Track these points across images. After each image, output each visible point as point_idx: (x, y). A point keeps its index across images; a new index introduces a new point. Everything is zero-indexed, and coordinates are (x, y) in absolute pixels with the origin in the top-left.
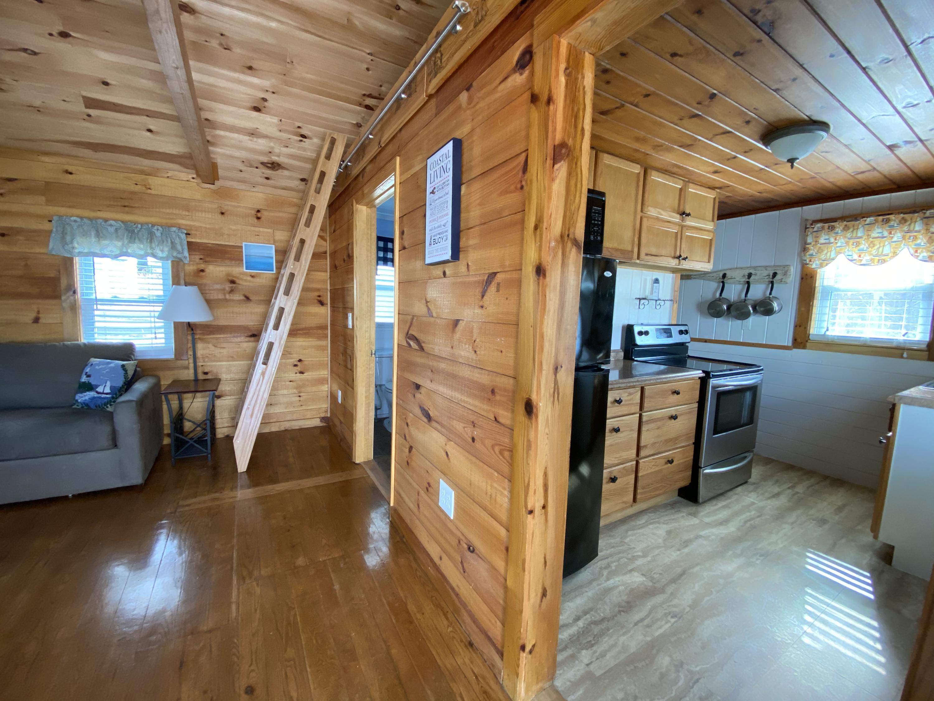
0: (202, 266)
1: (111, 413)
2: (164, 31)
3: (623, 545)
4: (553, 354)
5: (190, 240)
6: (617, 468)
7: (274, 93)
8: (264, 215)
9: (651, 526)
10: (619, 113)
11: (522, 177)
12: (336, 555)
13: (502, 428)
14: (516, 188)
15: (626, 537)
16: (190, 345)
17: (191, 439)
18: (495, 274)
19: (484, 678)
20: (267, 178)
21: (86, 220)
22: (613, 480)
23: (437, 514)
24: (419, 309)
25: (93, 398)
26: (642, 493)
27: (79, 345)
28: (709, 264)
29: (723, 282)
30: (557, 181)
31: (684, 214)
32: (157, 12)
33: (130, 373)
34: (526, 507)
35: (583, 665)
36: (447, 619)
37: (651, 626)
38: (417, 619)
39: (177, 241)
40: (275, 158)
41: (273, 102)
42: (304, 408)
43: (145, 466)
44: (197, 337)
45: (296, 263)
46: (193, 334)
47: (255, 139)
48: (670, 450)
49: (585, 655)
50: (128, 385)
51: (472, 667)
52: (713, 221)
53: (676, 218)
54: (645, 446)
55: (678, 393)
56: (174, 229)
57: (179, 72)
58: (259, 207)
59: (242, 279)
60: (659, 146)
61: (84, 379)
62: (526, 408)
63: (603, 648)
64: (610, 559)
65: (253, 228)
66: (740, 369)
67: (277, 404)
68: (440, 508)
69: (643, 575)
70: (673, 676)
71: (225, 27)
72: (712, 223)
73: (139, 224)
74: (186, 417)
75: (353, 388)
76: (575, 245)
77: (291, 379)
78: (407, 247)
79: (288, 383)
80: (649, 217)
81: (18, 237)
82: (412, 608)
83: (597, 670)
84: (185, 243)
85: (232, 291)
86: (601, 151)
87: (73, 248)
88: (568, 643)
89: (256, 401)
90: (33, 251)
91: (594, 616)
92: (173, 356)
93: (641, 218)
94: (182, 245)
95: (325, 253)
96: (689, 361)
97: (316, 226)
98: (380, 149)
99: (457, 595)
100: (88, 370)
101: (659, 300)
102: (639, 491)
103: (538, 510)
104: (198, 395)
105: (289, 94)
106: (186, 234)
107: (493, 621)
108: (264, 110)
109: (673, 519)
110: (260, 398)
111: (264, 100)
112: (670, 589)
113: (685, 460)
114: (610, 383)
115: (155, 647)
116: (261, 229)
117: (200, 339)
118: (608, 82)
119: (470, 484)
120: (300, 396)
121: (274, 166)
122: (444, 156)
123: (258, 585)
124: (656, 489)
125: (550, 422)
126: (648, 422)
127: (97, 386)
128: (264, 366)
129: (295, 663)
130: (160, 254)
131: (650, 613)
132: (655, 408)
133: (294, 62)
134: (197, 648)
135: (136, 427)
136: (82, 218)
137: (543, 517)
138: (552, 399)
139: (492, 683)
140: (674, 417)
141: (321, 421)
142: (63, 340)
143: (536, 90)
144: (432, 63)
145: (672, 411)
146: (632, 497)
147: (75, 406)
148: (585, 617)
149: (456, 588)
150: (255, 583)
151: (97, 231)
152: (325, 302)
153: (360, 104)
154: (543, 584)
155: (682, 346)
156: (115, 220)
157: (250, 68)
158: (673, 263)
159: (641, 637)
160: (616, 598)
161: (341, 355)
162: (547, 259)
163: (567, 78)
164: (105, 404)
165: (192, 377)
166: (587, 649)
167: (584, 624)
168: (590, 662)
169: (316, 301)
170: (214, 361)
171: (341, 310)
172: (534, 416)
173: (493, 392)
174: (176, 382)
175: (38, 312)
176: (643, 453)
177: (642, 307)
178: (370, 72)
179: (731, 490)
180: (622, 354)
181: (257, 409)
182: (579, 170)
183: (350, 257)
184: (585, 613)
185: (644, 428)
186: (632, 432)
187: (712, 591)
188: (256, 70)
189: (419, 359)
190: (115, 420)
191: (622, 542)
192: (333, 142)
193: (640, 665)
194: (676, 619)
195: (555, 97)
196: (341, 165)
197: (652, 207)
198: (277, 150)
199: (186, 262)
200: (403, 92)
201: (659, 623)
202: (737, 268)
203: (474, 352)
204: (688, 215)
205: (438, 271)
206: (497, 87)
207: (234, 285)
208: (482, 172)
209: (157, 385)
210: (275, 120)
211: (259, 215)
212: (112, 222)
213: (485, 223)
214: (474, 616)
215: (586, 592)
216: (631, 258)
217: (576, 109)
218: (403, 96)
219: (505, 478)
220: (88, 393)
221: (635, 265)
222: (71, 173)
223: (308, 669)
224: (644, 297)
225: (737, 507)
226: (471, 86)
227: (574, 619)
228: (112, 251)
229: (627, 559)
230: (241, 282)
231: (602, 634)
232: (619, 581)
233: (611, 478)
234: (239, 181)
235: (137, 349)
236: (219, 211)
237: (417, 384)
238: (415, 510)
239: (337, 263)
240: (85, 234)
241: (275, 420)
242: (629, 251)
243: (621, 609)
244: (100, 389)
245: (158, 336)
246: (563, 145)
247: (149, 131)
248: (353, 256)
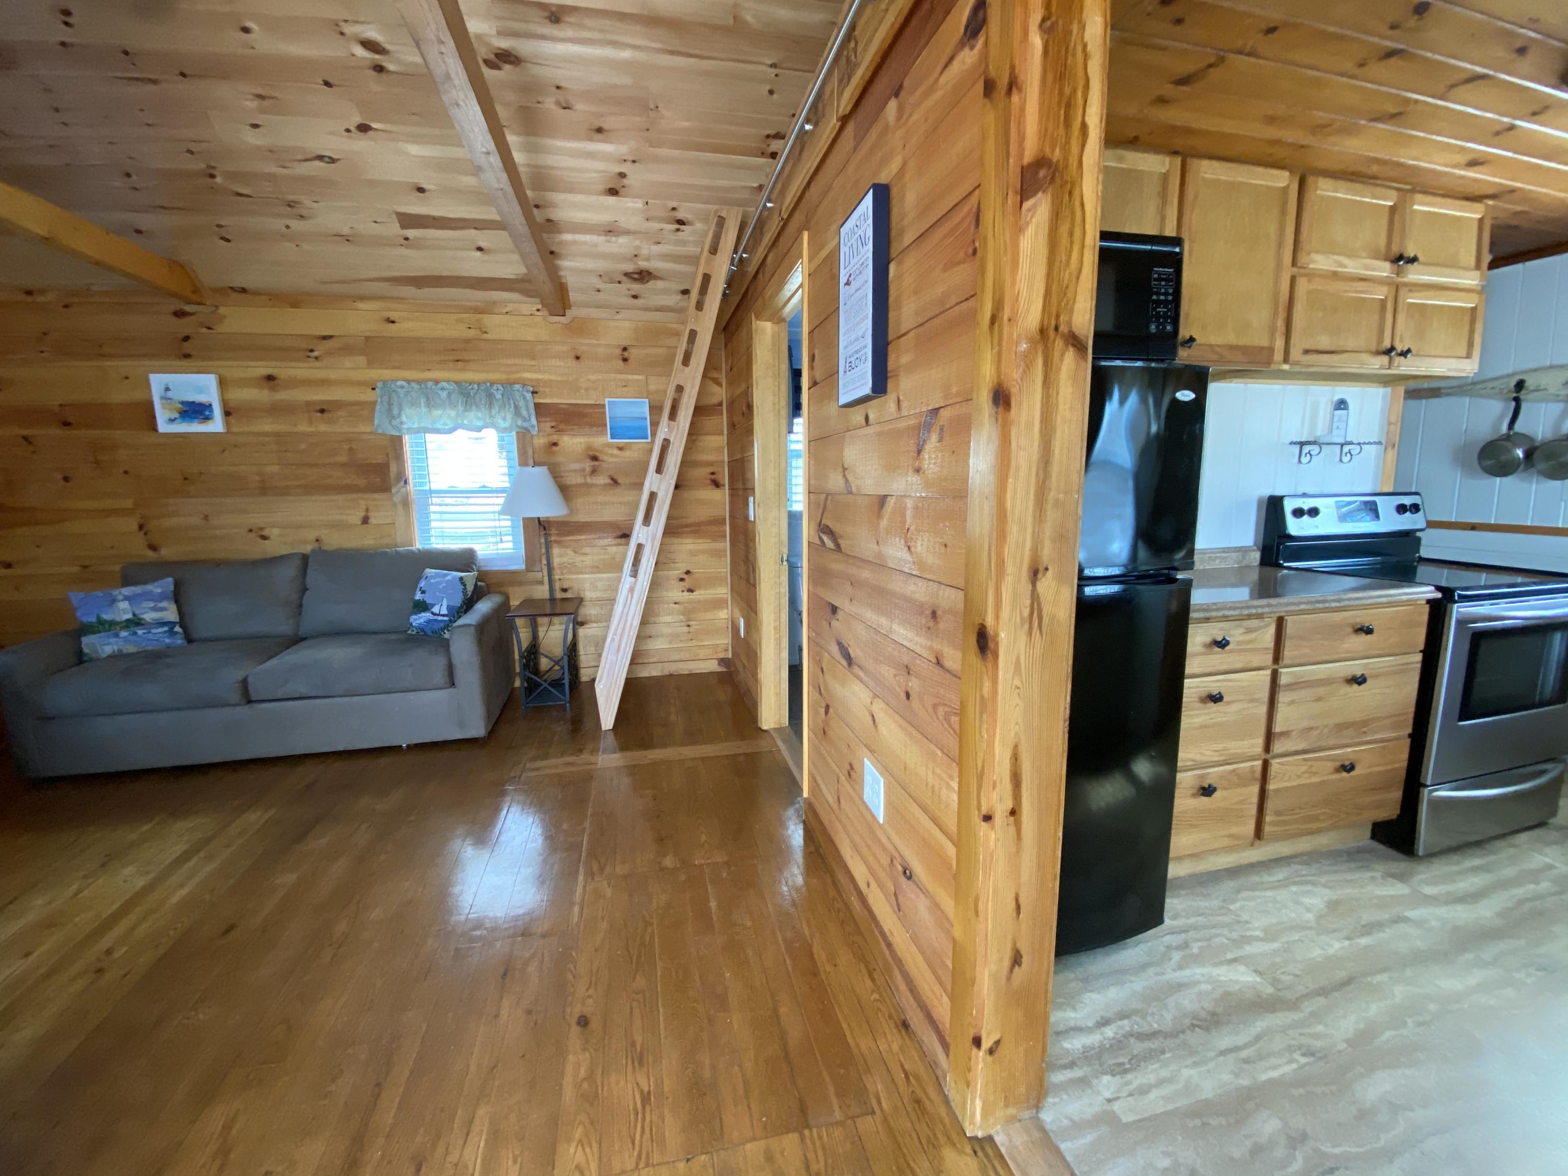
0: (555, 438)
1: (447, 640)
2: (461, 103)
3: (1225, 914)
4: (1028, 544)
5: (537, 401)
6: (1216, 769)
7: (634, 162)
8: (633, 354)
9: (1294, 888)
10: (1215, 75)
11: (974, 234)
12: (719, 859)
13: (948, 676)
14: (966, 254)
15: (1234, 901)
16: (543, 551)
17: (545, 681)
18: (937, 410)
19: (918, 1079)
20: (635, 297)
21: (414, 385)
22: (1207, 791)
23: (862, 814)
24: (835, 482)
25: (429, 621)
26: (1273, 823)
27: (412, 552)
28: (1468, 360)
29: (1517, 400)
30: (1030, 231)
31: (1400, 260)
32: (448, 77)
33: (470, 588)
34: (979, 808)
35: (1100, 1099)
36: (873, 980)
37: (1254, 1062)
38: (825, 971)
39: (521, 403)
40: (643, 264)
41: (636, 177)
42: (695, 643)
43: (489, 713)
44: (553, 538)
45: (672, 423)
46: (547, 536)
47: (614, 239)
48: (1347, 746)
49: (1107, 1085)
50: (468, 604)
51: (902, 1059)
52: (1478, 267)
53: (1384, 270)
54: (1283, 734)
55: (1369, 631)
56: (517, 387)
57: (492, 159)
58: (625, 343)
59: (607, 454)
60: (1326, 126)
61: (418, 596)
62: (978, 642)
63: (1144, 1081)
64: (1191, 934)
65: (619, 376)
66: (1535, 584)
67: (658, 636)
68: (864, 802)
69: (1256, 971)
70: (1279, 1152)
71: (560, 74)
72: (1478, 273)
73: (475, 383)
74: (542, 650)
75: (756, 613)
76: (1074, 345)
77: (676, 600)
78: (818, 381)
79: (672, 605)
80: (1312, 275)
81: (340, 413)
82: (820, 954)
83: (1127, 1111)
84: (532, 406)
85: (594, 472)
86: (1193, 156)
87: (402, 423)
88: (1079, 1058)
89: (623, 629)
90: (356, 430)
91: (1137, 1024)
92: (523, 567)
93: (1293, 280)
94: (527, 409)
95: (720, 404)
96: (1422, 570)
97: (698, 364)
98: (782, 223)
99: (889, 945)
100: (422, 584)
101: (1351, 443)
102: (1268, 818)
103: (1000, 817)
104: (556, 620)
105: (656, 159)
106: (533, 393)
107: (938, 994)
108: (622, 191)
109: (1348, 881)
110: (628, 625)
111: (622, 175)
112: (1308, 1007)
113: (1389, 767)
114: (1192, 608)
115: (479, 944)
116: (630, 377)
117: (556, 542)
118: (1179, 21)
119: (905, 768)
120: (689, 626)
121: (643, 276)
122: (862, 218)
123: (609, 885)
124: (1315, 819)
125: (1023, 666)
126: (1291, 687)
127: (433, 605)
128: (633, 579)
129: (644, 997)
130: (503, 424)
131: (1257, 1038)
132: (1312, 660)
133: (660, 105)
134: (527, 955)
135: (475, 660)
136: (409, 382)
137: (1012, 830)
138: (1026, 626)
139: (932, 1091)
140: (1359, 680)
141: (719, 664)
142: (396, 546)
143: (992, 72)
144: (844, 60)
145: (1356, 667)
146: (1251, 827)
147: (409, 632)
148: (1120, 1023)
149: (888, 934)
150: (605, 883)
151: (428, 399)
152: (721, 482)
153: (763, 153)
154: (1015, 943)
155: (1408, 538)
156: (448, 381)
157: (599, 130)
158: (1377, 364)
159: (1226, 1077)
160: (1188, 1001)
161: (742, 563)
162: (1013, 375)
163: (1046, 37)
164: (442, 629)
165: (547, 595)
166: (1113, 1075)
167: (1116, 1033)
168: (1115, 1096)
169: (709, 482)
170: (575, 573)
171: (740, 493)
172: (989, 655)
173: (934, 614)
174: (528, 602)
175: (367, 510)
176: (1278, 747)
177: (1305, 460)
178: (775, 96)
179: (1503, 836)
180: (1256, 556)
181: (624, 641)
182: (1077, 204)
183: (750, 407)
184: (1123, 1016)
185: (1283, 698)
186: (1251, 705)
187: (1406, 1022)
188: (607, 131)
189: (836, 565)
190: (452, 649)
191: (1223, 908)
192: (721, 222)
193: (1214, 1121)
194: (1312, 1059)
195: (1022, 77)
196: (733, 259)
197: (1317, 252)
198: (645, 252)
199: (534, 433)
200: (808, 120)
201: (1274, 1061)
202: (1551, 367)
203: (907, 549)
204: (1413, 260)
205: (857, 416)
206: (937, 79)
207: (596, 463)
208: (918, 234)
209: (504, 606)
210: (639, 204)
211: (626, 354)
212: (445, 384)
213: (921, 325)
214: (912, 981)
215: (1131, 982)
216: (1269, 362)
217: (1067, 91)
218: (808, 127)
219: (953, 760)
220: (423, 614)
221: (1281, 375)
222: (393, 322)
223: (661, 1010)
224: (1312, 439)
225: (1509, 872)
226: (901, 87)
227: (1097, 1022)
228: (445, 424)
229: (1229, 939)
230: (605, 458)
231: (1149, 1056)
232: (1203, 975)
233: (1203, 788)
234: (597, 307)
235: (480, 557)
236: (573, 355)
237: (833, 606)
238: (834, 805)
239: (736, 420)
240: (414, 404)
241: (655, 660)
242: (1262, 348)
243: (1195, 1022)
244: (436, 609)
245: (504, 538)
246: (1041, 162)
247: (480, 249)
248: (752, 406)
